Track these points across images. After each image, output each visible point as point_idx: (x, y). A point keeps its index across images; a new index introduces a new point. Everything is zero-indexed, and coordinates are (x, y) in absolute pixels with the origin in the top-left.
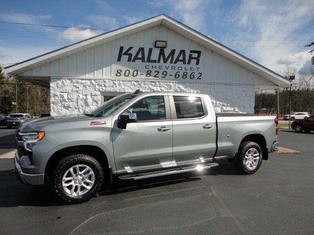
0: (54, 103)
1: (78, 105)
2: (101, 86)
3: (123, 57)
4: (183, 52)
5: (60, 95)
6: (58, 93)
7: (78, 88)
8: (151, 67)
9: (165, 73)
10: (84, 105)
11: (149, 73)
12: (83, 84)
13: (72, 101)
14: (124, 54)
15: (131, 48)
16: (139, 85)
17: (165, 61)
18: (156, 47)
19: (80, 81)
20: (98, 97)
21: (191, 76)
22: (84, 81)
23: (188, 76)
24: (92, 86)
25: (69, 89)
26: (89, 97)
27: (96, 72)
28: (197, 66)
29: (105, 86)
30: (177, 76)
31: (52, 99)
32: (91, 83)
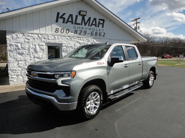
0: (10, 51)
1: (29, 52)
2: (46, 39)
3: (59, 19)
4: (95, 19)
5: (15, 45)
6: (13, 43)
7: (29, 40)
8: (77, 28)
9: (85, 32)
10: (34, 52)
11: (76, 32)
12: (32, 37)
13: (25, 49)
14: (60, 18)
15: (64, 14)
16: (71, 39)
17: (85, 24)
18: (80, 14)
19: (30, 35)
20: (44, 46)
21: (99, 34)
22: (33, 35)
23: (98, 34)
24: (39, 38)
25: (22, 40)
26: (37, 46)
27: (41, 29)
28: (103, 29)
29: (48, 39)
30: (92, 34)
31: (9, 48)
32: (38, 36)
